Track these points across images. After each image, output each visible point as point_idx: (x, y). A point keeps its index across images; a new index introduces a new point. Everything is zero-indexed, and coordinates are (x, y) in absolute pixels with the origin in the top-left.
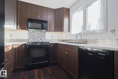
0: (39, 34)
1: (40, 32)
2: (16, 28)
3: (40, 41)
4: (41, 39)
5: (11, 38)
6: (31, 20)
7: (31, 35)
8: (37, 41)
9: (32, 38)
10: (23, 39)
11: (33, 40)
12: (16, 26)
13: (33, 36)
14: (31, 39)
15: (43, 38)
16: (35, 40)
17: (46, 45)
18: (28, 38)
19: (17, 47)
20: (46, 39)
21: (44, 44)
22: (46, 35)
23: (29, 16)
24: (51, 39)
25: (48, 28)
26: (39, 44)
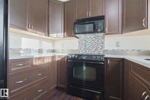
0: (93, 42)
1: (94, 38)
2: (63, 36)
3: (94, 53)
4: (96, 49)
5: (63, 49)
6: (83, 22)
7: (82, 44)
8: (91, 53)
9: (84, 47)
10: (74, 50)
11: (84, 51)
12: (63, 34)
13: (85, 45)
14: (82, 50)
15: (100, 47)
16: (87, 51)
17: (97, 60)
18: (78, 49)
19: (59, 59)
20: (105, 49)
21: (94, 58)
22: (105, 41)
23: (77, 17)
24: (116, 49)
25: (106, 29)
26: (84, 58)
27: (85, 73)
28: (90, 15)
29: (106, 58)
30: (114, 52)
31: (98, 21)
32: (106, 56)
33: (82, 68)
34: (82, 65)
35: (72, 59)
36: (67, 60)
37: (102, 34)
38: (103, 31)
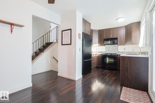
2: (98, 45)
4: (114, 51)
5: (97, 51)
6: (107, 40)
8: (112, 53)
11: (108, 52)
13: (108, 49)
15: (116, 50)
17: (114, 55)
18: (105, 51)
23: (105, 37)
24: (124, 51)
25: (119, 43)
26: (109, 55)
27: (108, 60)
28: (111, 37)
29: (118, 55)
30: (123, 53)
31: (115, 40)
32: (117, 54)
33: (106, 59)
34: (106, 57)
35: (104, 55)
36: (102, 55)
37: (116, 45)
38: (117, 44)
